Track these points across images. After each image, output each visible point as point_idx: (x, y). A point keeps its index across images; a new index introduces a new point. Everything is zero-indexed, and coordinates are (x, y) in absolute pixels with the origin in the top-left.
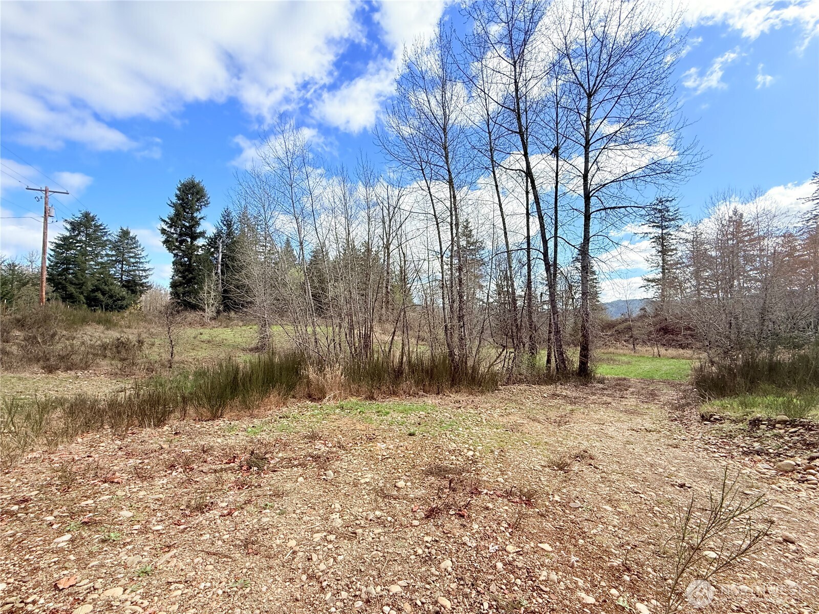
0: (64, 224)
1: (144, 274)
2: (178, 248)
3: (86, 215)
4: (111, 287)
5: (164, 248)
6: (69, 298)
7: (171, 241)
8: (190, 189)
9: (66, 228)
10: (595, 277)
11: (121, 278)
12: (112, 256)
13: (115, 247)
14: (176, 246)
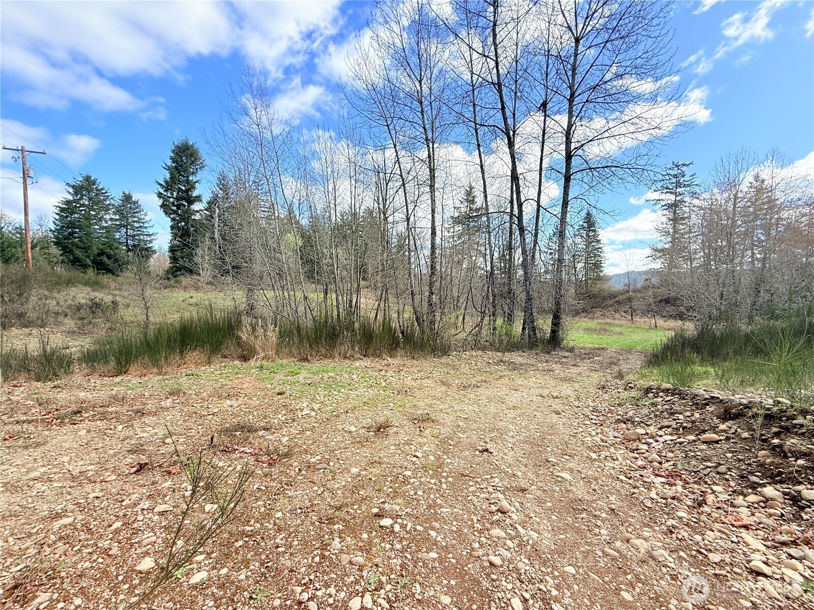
0: (66, 187)
1: (149, 239)
2: (175, 212)
3: (87, 179)
4: (116, 251)
5: (161, 212)
6: (76, 262)
7: (167, 205)
8: (184, 151)
9: (69, 192)
10: (600, 246)
11: (127, 242)
12: (116, 220)
13: (118, 211)
14: (172, 210)
